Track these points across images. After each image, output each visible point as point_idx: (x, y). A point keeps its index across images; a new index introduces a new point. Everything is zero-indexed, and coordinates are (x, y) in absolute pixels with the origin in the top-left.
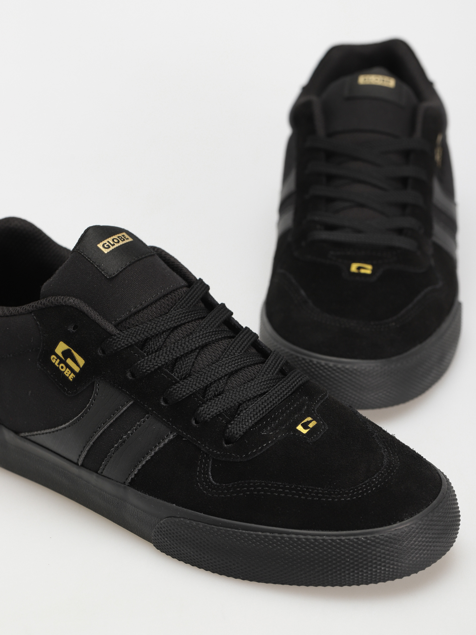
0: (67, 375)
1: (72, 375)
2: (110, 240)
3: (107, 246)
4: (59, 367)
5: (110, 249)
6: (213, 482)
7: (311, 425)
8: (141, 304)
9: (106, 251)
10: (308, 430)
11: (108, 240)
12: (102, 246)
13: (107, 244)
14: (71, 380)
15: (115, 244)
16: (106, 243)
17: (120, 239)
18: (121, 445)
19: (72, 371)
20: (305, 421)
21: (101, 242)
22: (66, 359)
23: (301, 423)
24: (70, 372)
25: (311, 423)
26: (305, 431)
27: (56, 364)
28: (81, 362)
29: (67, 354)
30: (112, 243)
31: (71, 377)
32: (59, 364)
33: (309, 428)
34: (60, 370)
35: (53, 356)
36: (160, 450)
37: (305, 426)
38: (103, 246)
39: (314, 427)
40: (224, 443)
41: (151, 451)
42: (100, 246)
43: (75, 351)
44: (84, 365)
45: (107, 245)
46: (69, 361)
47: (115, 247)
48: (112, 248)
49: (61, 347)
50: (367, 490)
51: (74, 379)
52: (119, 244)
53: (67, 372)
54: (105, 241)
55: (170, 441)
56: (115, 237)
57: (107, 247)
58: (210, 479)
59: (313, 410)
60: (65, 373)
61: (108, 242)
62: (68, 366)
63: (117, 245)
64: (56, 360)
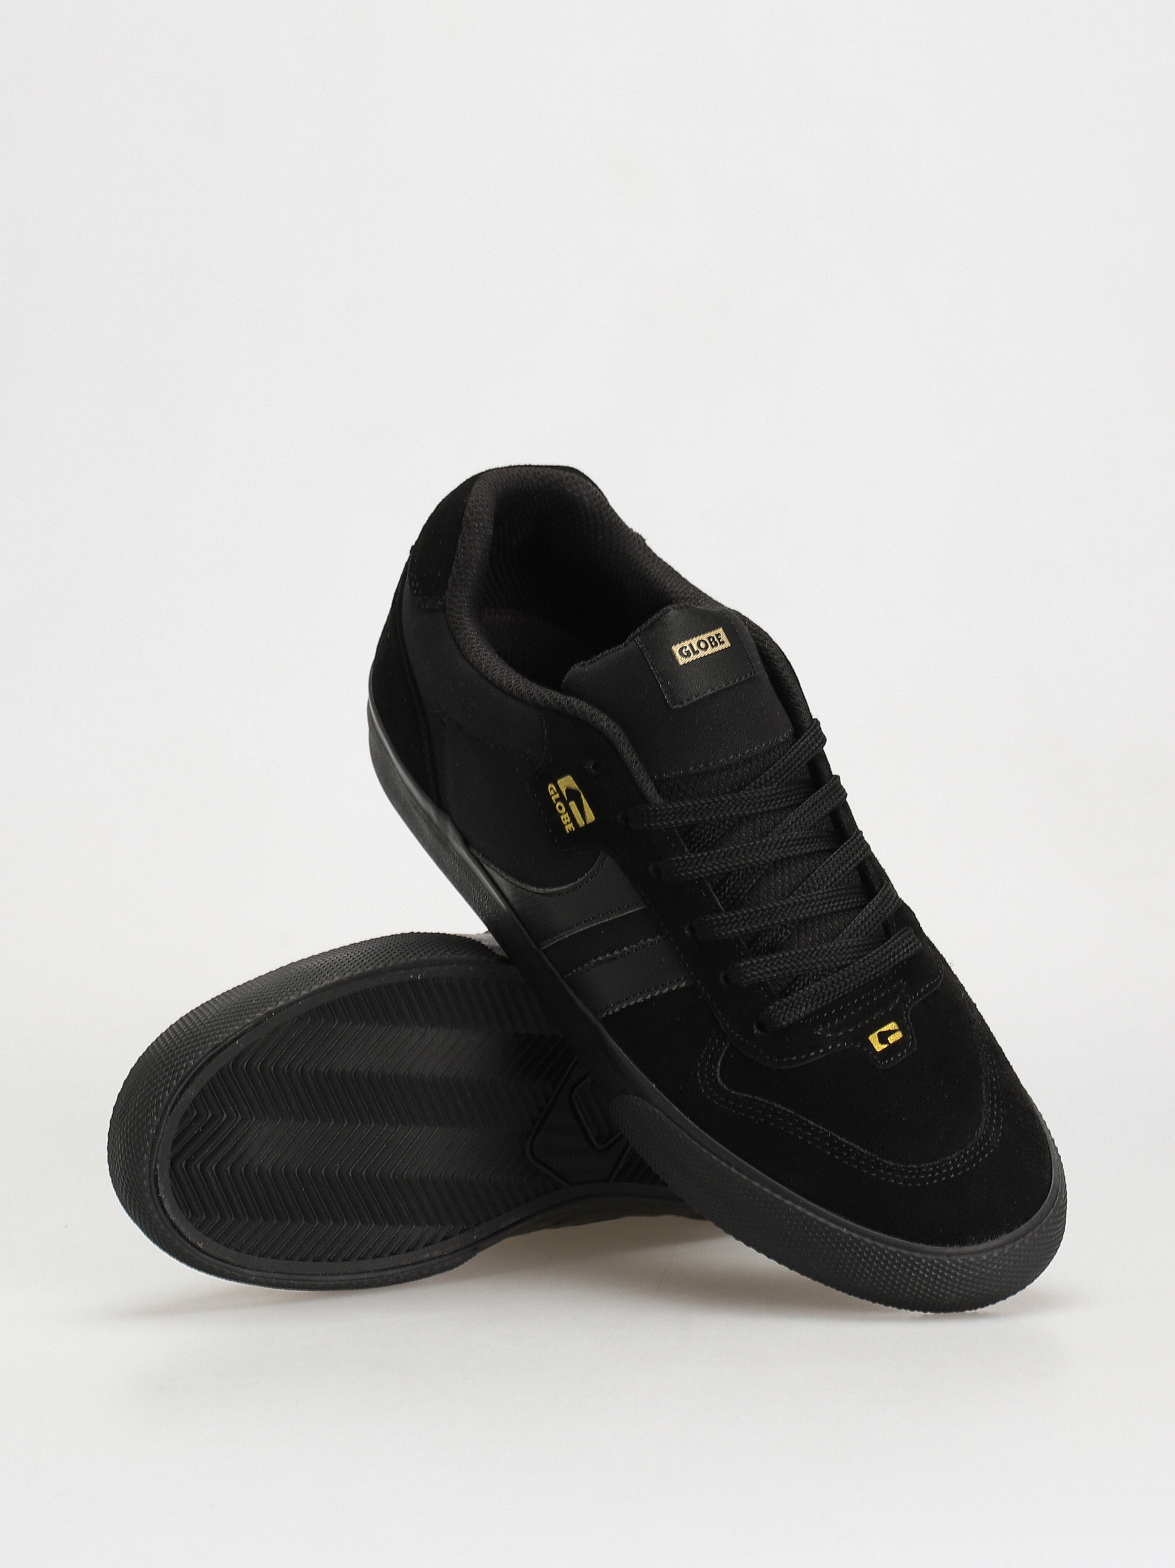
0: (565, 822)
1: (571, 825)
3: (686, 652)
4: (556, 804)
5: (690, 658)
6: (719, 1079)
7: (892, 1039)
8: (706, 766)
10: (885, 1046)
11: (690, 641)
14: (568, 832)
15: (700, 651)
17: (711, 643)
18: (609, 960)
19: (573, 819)
20: (885, 1029)
22: (570, 799)
23: (878, 1031)
24: (569, 820)
25: (893, 1035)
26: (879, 1047)
27: (553, 798)
28: (591, 817)
29: (572, 794)
30: (696, 648)
31: (569, 827)
32: (557, 800)
33: (887, 1042)
34: (557, 810)
35: (551, 786)
36: (661, 996)
37: (883, 1038)
38: (681, 652)
39: (896, 1043)
40: (755, 1026)
41: (648, 991)
42: (675, 649)
43: (585, 797)
44: (592, 824)
45: (687, 650)
46: (573, 805)
47: (698, 656)
49: (567, 782)
50: (934, 1178)
51: (571, 832)
52: (706, 653)
53: (565, 818)
55: (679, 990)
56: (704, 637)
57: (686, 654)
58: (715, 1073)
59: (907, 1010)
60: (562, 817)
61: (691, 645)
62: (568, 810)
63: (702, 654)
64: (555, 793)
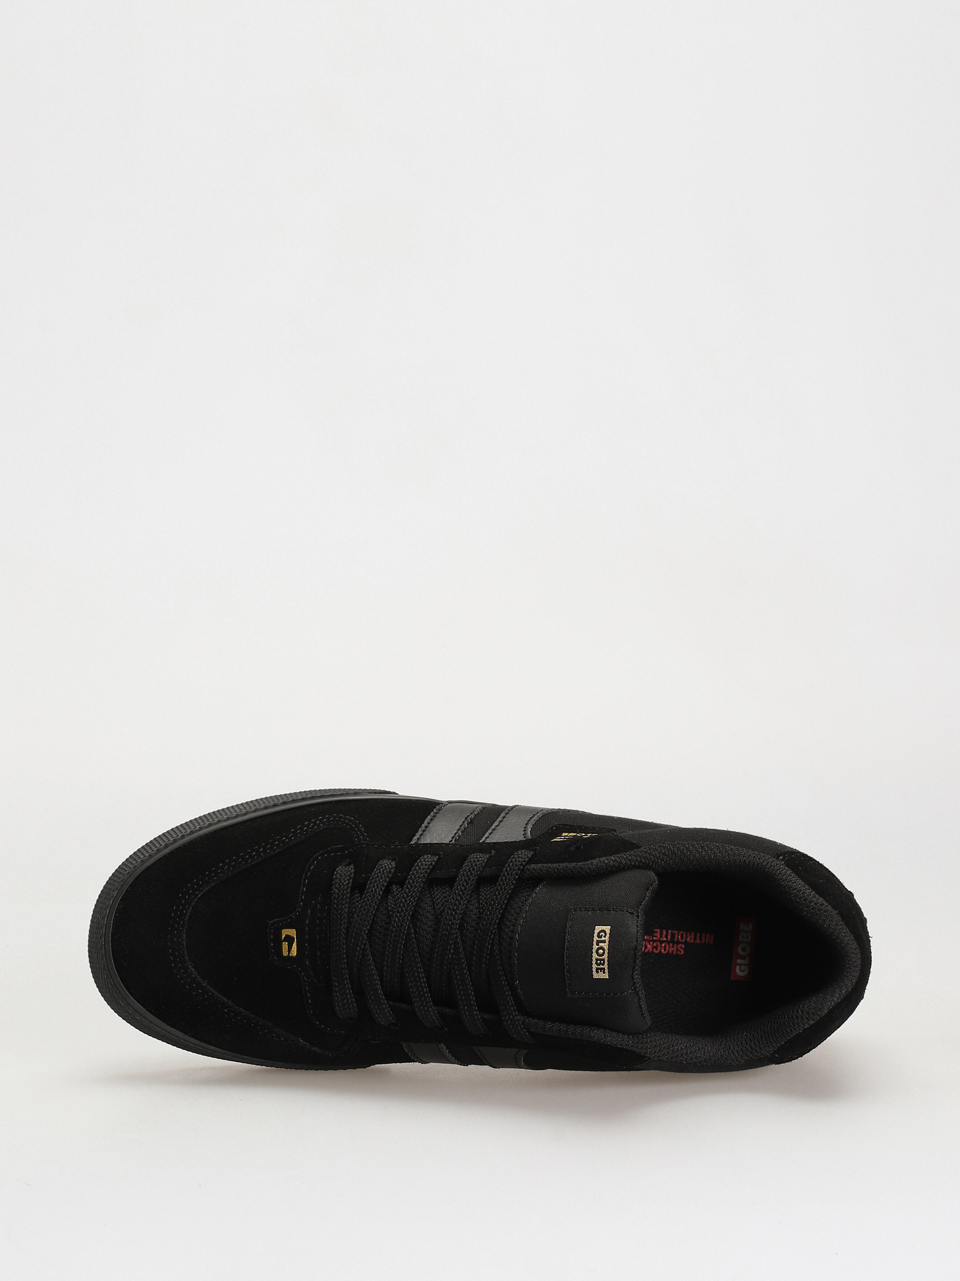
2: (605, 946)
3: (602, 935)
5: (597, 936)
7: (285, 946)
9: (598, 928)
10: (283, 937)
11: (607, 943)
12: (606, 930)
13: (603, 938)
15: (597, 947)
16: (605, 937)
17: (600, 960)
20: (295, 947)
21: (610, 934)
23: (296, 940)
25: (287, 948)
26: (285, 932)
30: (601, 945)
33: (285, 941)
37: (290, 940)
38: (604, 931)
39: (280, 945)
42: (607, 929)
47: (595, 943)
48: (596, 938)
52: (594, 951)
54: (607, 938)
56: (606, 957)
61: (604, 942)
63: (595, 947)
